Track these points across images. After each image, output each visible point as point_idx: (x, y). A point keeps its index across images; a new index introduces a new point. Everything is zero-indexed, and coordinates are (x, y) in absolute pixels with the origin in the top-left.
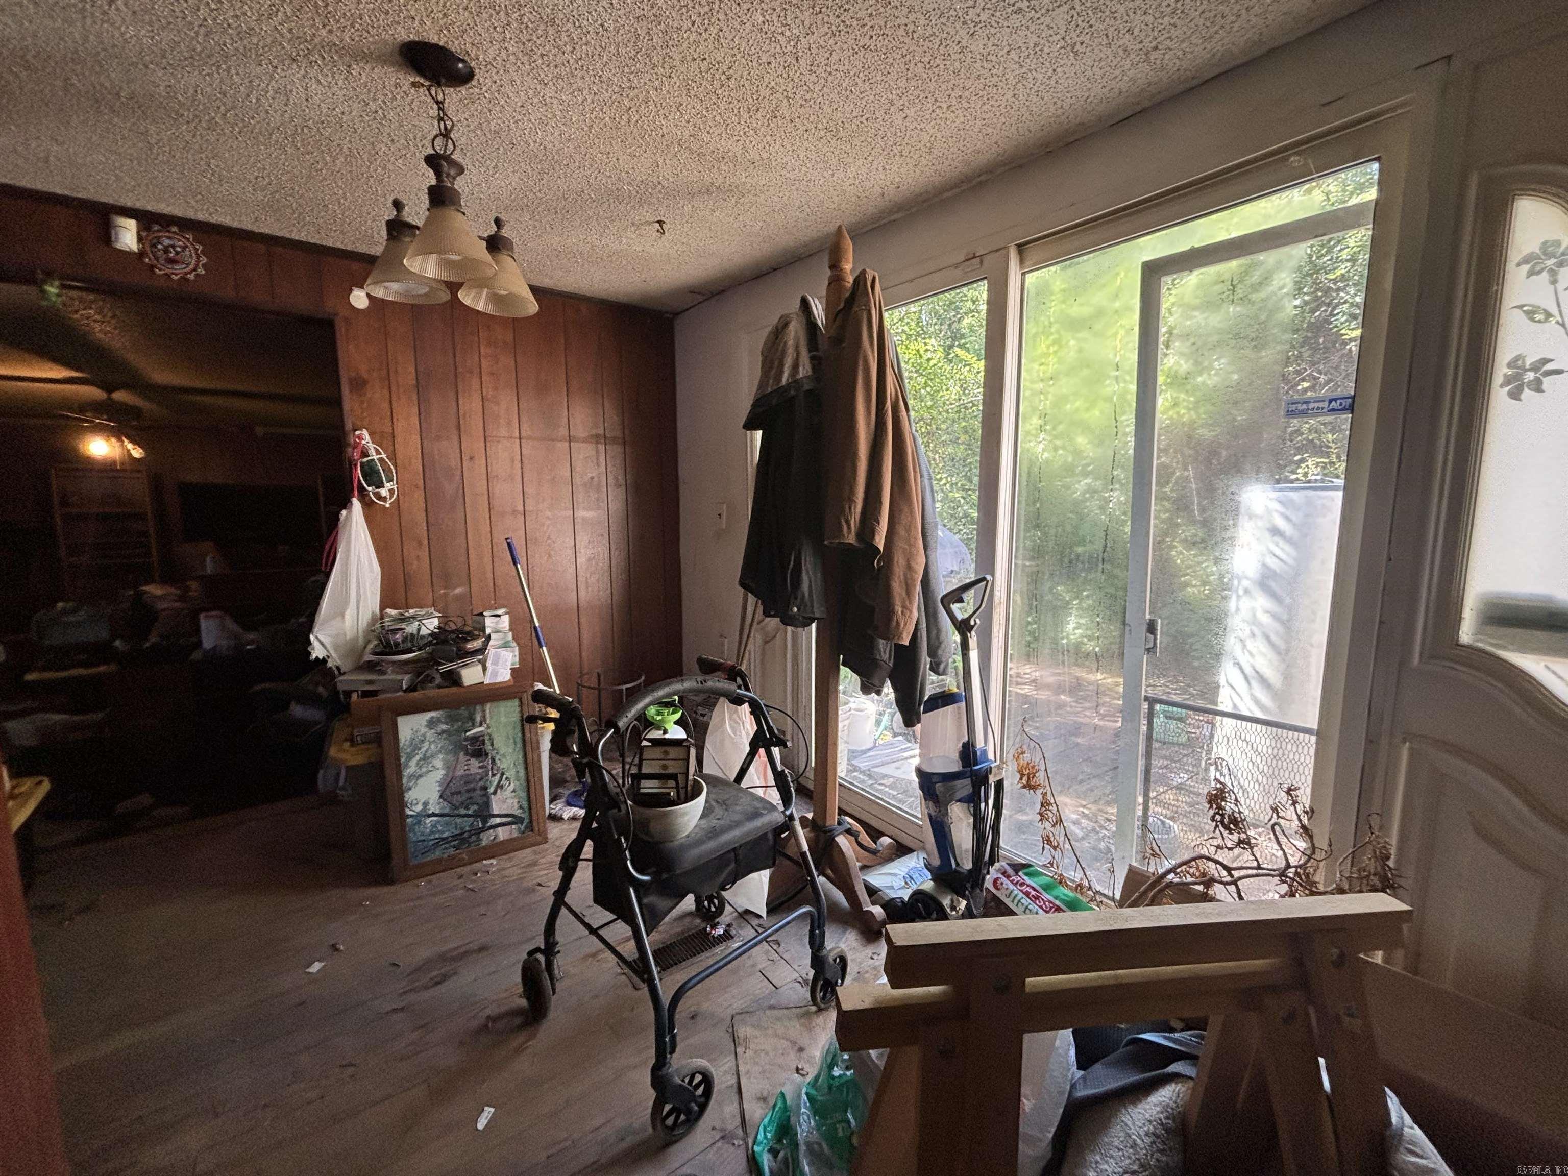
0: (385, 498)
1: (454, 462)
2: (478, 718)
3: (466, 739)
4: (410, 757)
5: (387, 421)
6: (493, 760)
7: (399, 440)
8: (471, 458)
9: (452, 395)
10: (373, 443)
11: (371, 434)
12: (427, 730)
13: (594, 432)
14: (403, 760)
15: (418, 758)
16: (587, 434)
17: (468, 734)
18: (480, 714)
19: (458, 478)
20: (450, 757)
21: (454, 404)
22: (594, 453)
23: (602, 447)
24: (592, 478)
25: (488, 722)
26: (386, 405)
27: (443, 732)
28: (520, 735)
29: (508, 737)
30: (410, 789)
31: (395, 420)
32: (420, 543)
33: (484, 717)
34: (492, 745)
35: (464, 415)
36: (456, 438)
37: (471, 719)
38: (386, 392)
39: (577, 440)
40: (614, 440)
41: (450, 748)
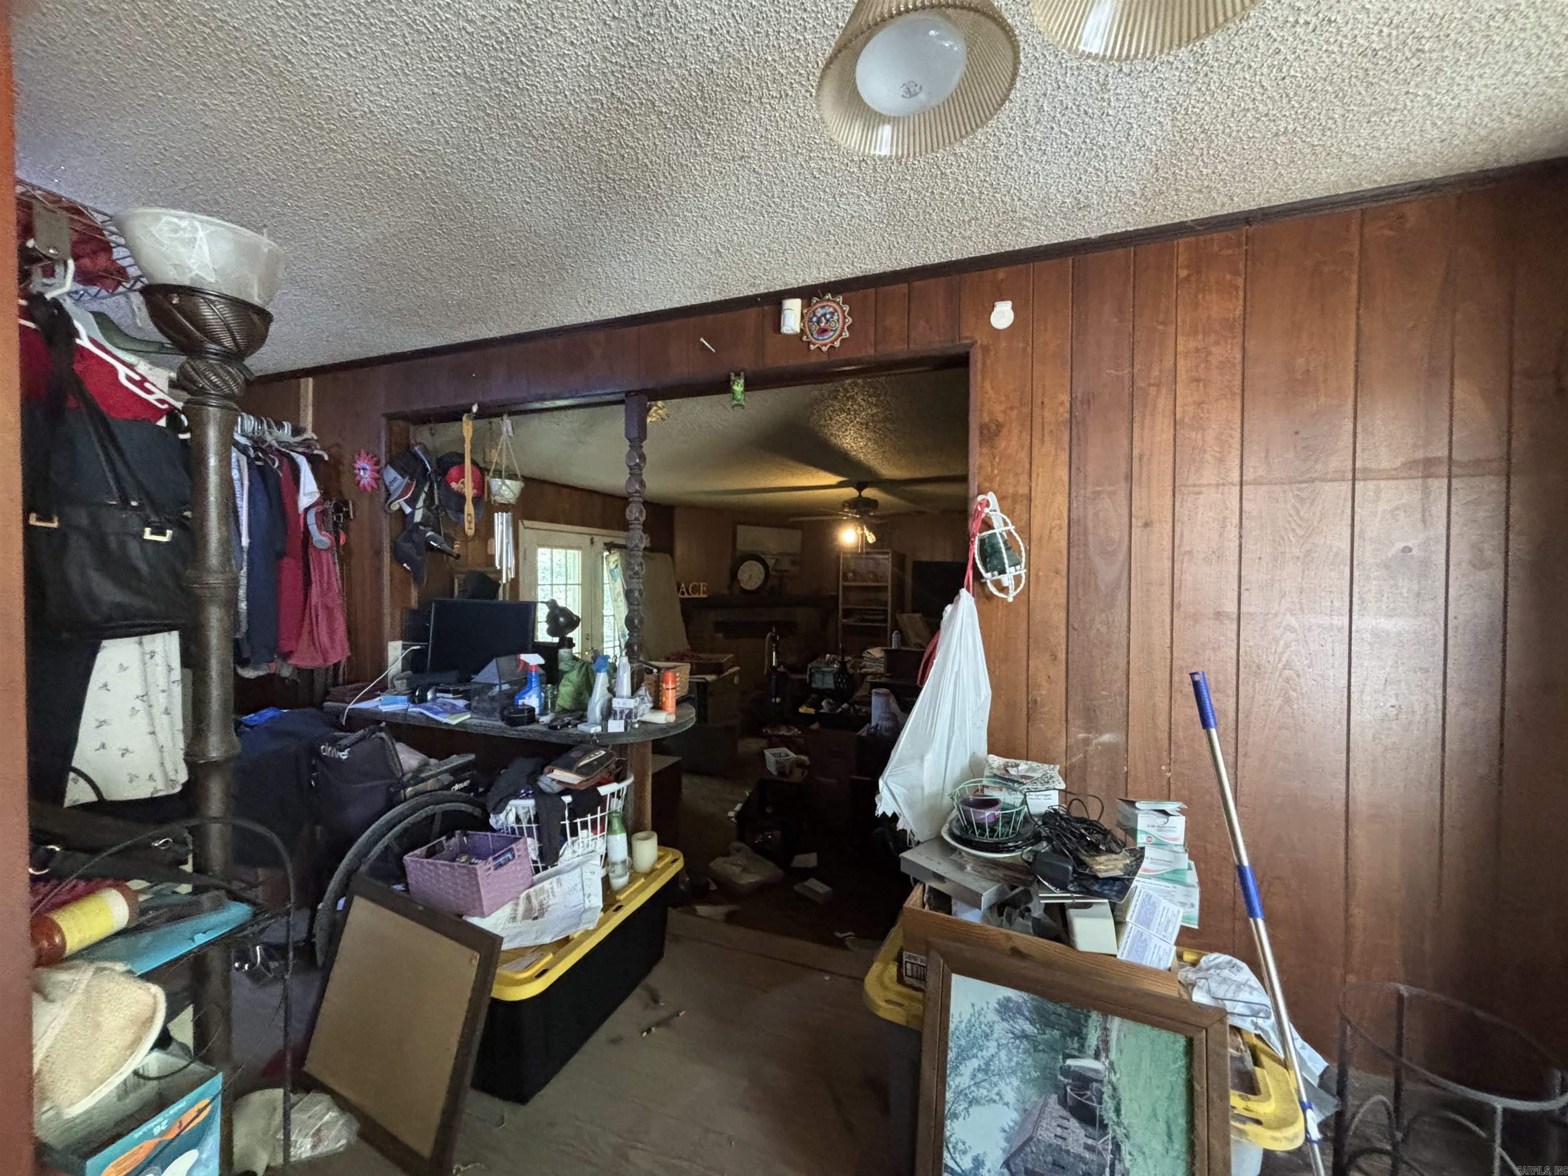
0: (1007, 588)
1: (1118, 533)
2: (1093, 1039)
3: (1066, 1071)
4: (963, 1056)
5: (1024, 478)
6: (1117, 1147)
7: (1037, 502)
8: (1146, 525)
9: (1124, 427)
10: (1002, 511)
11: (1001, 499)
12: (997, 1018)
13: (1420, 455)
14: (951, 1055)
15: (975, 1063)
16: (1398, 463)
17: (1069, 1062)
18: (1099, 1033)
19: (1122, 556)
20: (1032, 1094)
21: (1126, 442)
22: (1418, 495)
23: (1439, 485)
24: (1407, 550)
25: (1113, 1055)
26: (1023, 455)
27: (1024, 1036)
28: (1182, 1121)
29: (1155, 1115)
30: (955, 1116)
31: (1034, 476)
32: (1054, 658)
33: (1105, 1041)
34: (1118, 1111)
35: (1141, 458)
36: (1122, 495)
37: (1078, 1033)
38: (1026, 436)
39: (1371, 475)
40: (1477, 468)
41: (1035, 1074)
